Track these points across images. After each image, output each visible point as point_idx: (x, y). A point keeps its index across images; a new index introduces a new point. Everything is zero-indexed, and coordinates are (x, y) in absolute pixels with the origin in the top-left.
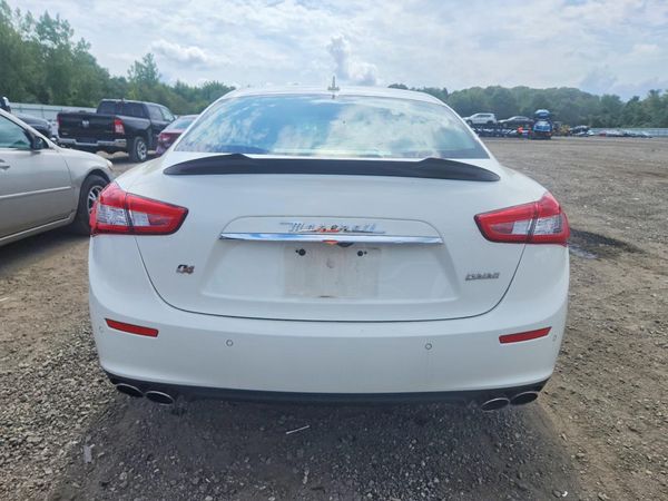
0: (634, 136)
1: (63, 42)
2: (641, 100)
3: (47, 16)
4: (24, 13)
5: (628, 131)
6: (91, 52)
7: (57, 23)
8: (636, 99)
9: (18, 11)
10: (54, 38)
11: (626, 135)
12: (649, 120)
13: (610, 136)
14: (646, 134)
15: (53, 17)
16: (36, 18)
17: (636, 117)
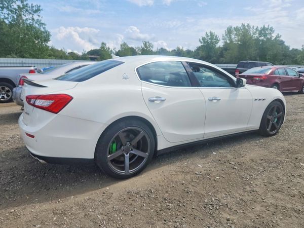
1: (269, 36)
3: (264, 26)
4: (255, 28)
6: (281, 38)
7: (268, 29)
9: (253, 27)
10: (265, 35)
15: (266, 27)
16: (259, 29)
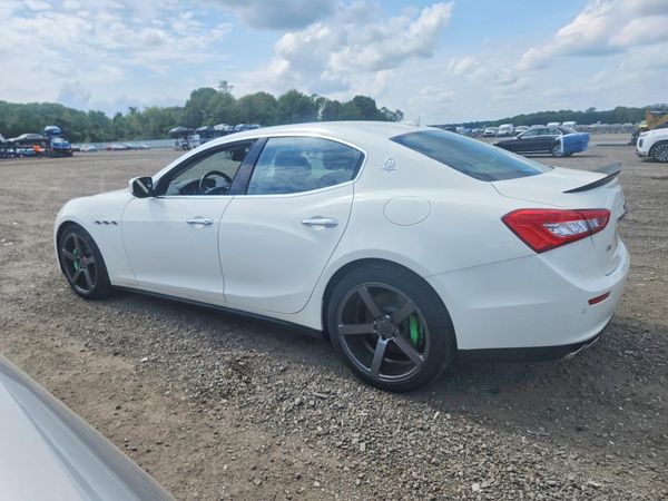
0: (136, 149)
2: (124, 115)
5: (130, 144)
8: (119, 115)
11: (129, 148)
12: (139, 133)
13: (116, 149)
14: (144, 146)
17: (127, 131)
